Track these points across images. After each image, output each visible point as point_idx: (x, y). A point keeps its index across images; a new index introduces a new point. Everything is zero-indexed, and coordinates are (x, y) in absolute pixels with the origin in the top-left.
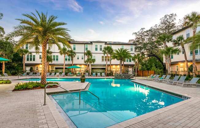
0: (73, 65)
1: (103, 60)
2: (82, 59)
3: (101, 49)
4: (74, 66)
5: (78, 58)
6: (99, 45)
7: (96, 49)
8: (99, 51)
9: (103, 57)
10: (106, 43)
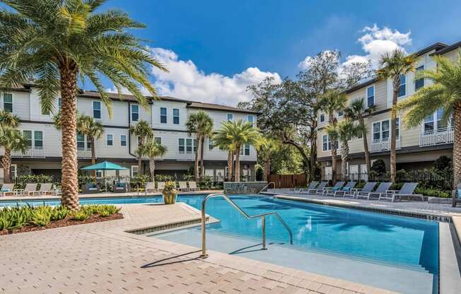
0: (93, 161)
1: (181, 149)
2: (123, 143)
3: (176, 120)
4: (100, 166)
5: (110, 143)
6: (170, 108)
7: (164, 120)
8: (170, 124)
9: (181, 141)
10: (188, 104)
